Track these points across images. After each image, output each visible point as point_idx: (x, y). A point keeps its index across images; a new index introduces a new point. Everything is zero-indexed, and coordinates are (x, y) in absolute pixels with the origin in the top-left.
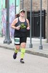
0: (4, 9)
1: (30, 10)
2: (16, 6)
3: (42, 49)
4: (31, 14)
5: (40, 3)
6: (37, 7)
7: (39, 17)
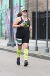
0: (8, 10)
1: (35, 10)
2: (20, 6)
3: (48, 52)
4: (36, 15)
5: (46, 3)
6: (43, 7)
7: (46, 18)
